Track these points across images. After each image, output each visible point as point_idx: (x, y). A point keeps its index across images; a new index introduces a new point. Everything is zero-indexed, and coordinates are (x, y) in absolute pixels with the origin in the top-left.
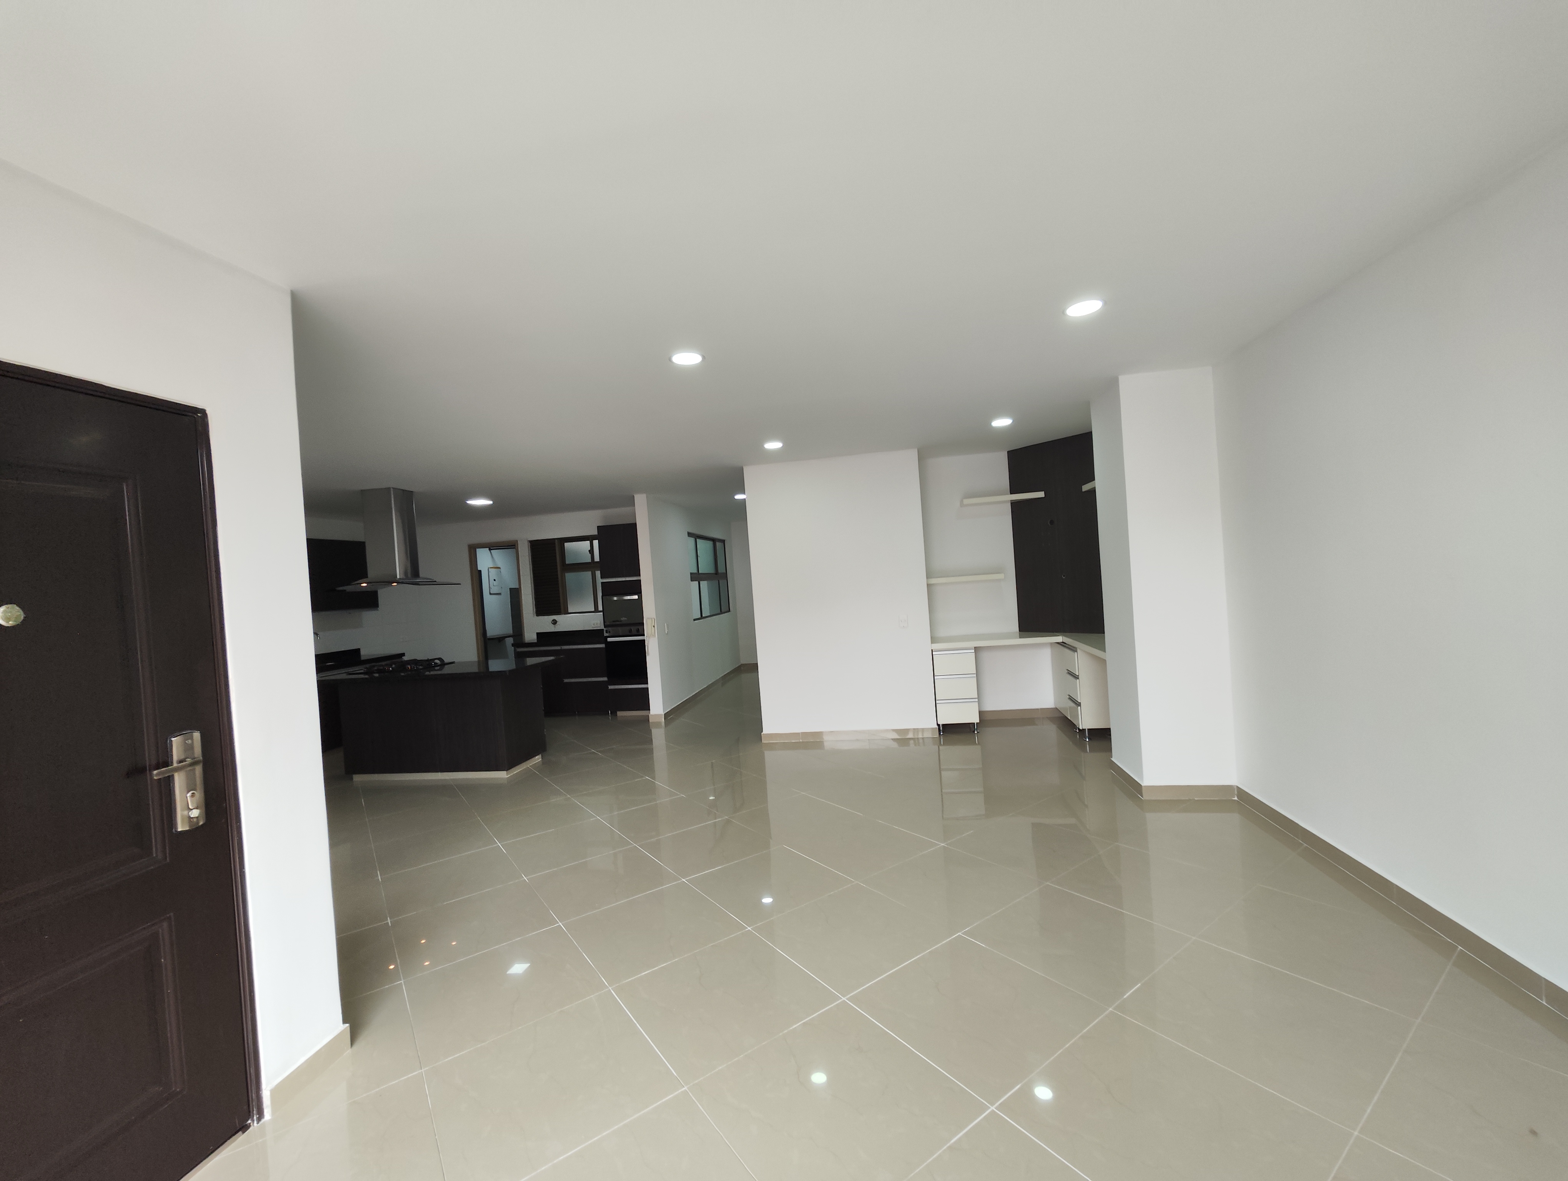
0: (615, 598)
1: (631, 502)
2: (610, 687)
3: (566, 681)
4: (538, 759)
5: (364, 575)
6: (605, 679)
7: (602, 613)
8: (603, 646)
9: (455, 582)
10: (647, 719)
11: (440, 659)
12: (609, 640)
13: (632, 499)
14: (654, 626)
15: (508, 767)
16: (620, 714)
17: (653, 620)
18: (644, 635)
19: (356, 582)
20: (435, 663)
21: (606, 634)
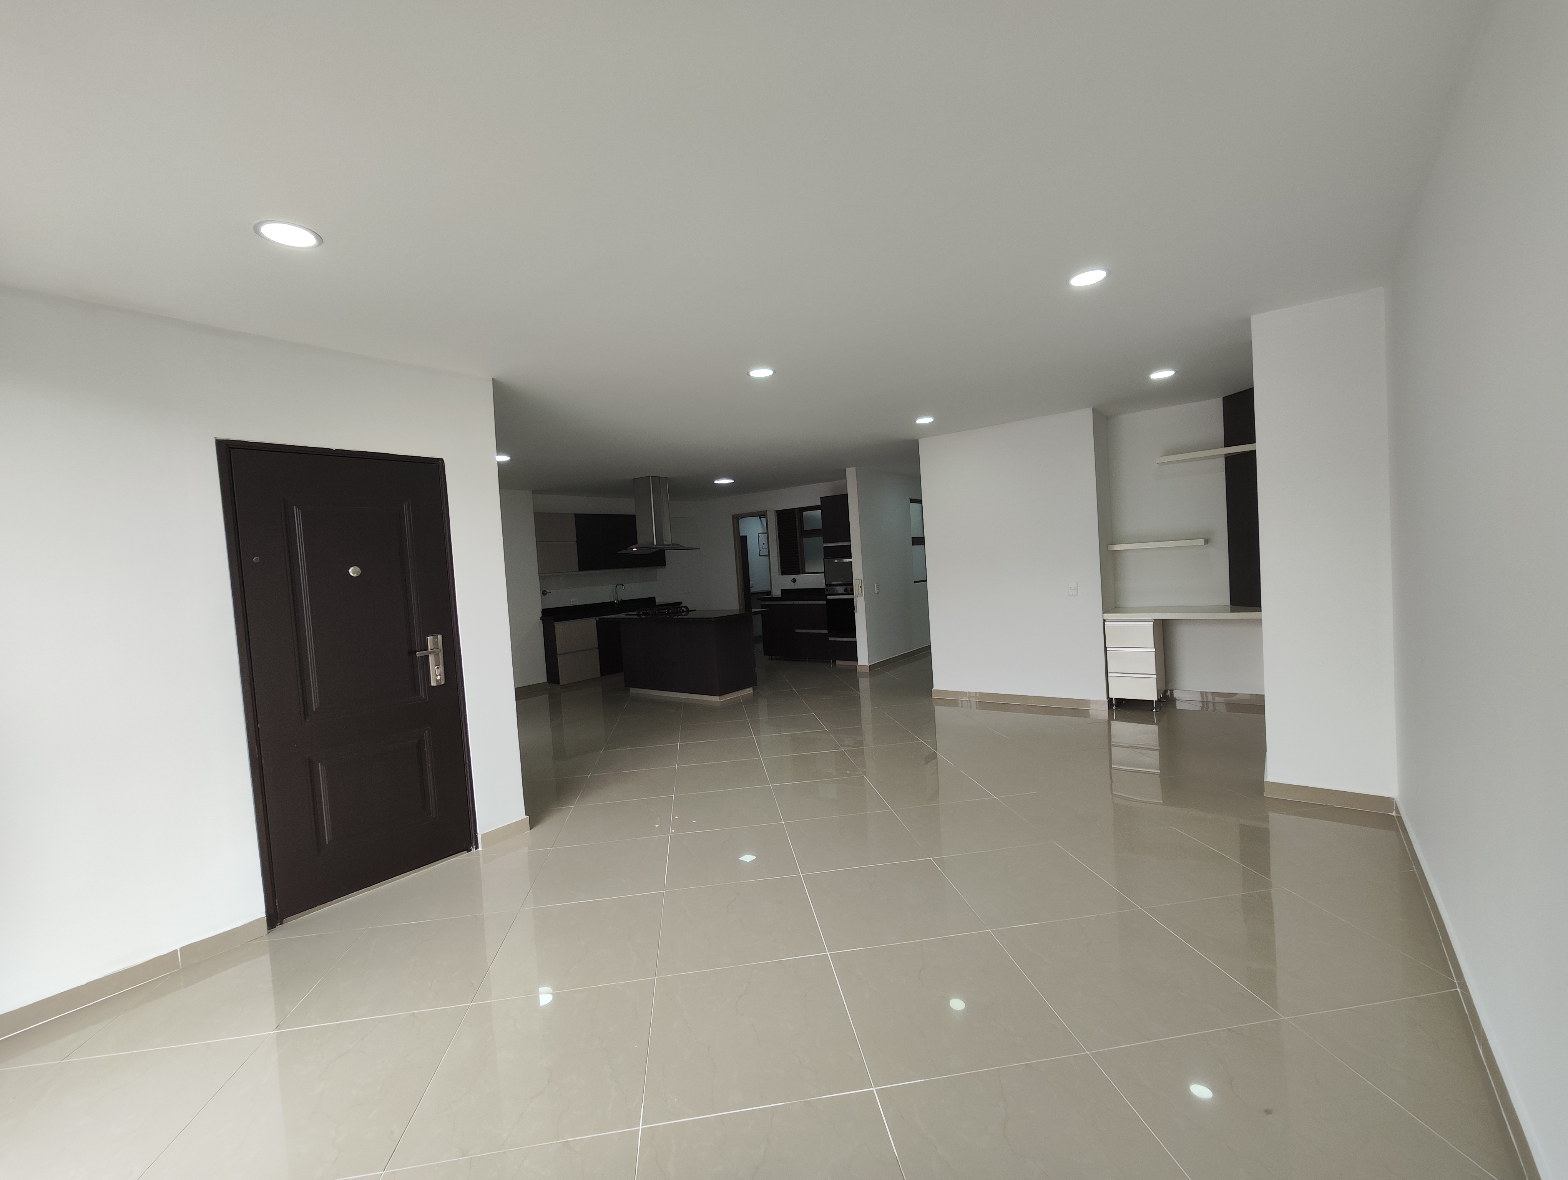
0: (836, 561)
1: (843, 475)
2: (831, 639)
3: (797, 631)
4: (749, 691)
5: (635, 542)
6: (825, 631)
7: (824, 574)
8: (824, 602)
9: (695, 547)
10: (854, 669)
11: (685, 607)
12: (829, 597)
13: (844, 472)
14: (861, 587)
15: (720, 694)
16: (838, 662)
17: (860, 581)
18: (853, 594)
19: (630, 548)
20: (683, 610)
21: (826, 593)
